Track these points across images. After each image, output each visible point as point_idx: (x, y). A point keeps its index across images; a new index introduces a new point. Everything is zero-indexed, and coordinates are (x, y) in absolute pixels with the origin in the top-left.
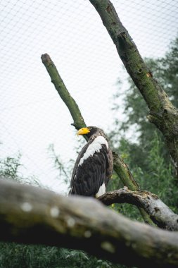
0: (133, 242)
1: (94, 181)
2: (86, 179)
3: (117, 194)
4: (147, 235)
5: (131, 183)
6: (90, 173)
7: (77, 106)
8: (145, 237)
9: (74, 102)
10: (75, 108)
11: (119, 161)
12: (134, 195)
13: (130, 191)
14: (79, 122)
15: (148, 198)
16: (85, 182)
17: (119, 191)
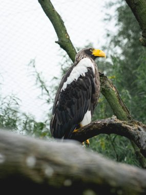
0: (119, 188)
1: (78, 108)
2: (70, 105)
3: (105, 124)
4: (135, 179)
5: (120, 109)
6: (74, 100)
7: (62, 22)
8: (133, 182)
9: (59, 17)
10: (60, 24)
11: (108, 84)
12: (123, 125)
13: (119, 121)
14: (64, 40)
15: (139, 129)
16: (68, 109)
17: (107, 121)
